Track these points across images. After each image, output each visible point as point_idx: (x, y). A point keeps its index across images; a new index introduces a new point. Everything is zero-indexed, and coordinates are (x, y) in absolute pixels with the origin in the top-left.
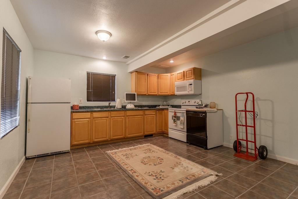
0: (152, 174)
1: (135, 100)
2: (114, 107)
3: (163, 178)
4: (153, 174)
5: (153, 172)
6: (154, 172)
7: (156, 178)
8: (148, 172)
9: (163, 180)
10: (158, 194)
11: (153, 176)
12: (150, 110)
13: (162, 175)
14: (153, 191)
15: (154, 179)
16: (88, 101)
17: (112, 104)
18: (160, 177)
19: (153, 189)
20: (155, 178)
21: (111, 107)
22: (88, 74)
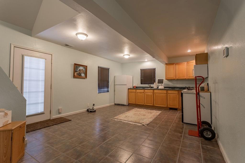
1: (163, 83)
2: (153, 87)
12: (173, 90)
16: (141, 84)
17: (152, 85)
21: (152, 87)
22: (141, 70)
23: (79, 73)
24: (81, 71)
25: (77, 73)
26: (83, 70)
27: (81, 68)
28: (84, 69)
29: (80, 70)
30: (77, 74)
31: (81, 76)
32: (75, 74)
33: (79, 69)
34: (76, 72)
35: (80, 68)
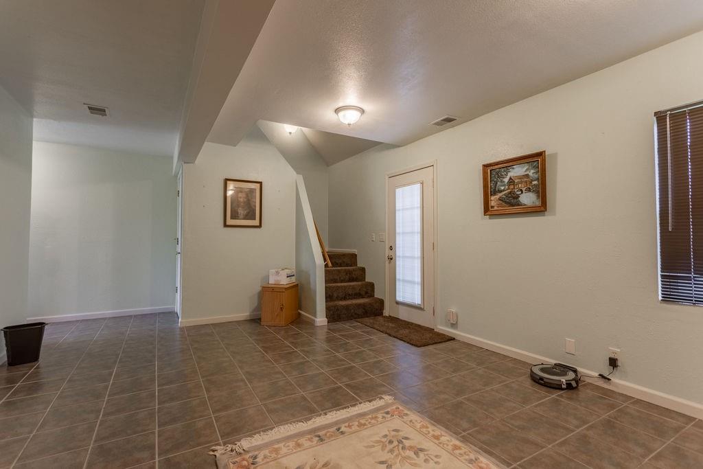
0: (416, 454)
3: (384, 440)
4: (414, 456)
5: (415, 465)
6: (410, 464)
7: (403, 440)
8: (432, 464)
9: (386, 436)
10: (394, 407)
11: (411, 448)
13: (386, 451)
14: (406, 412)
15: (407, 438)
18: (393, 442)
19: (407, 414)
20: (407, 443)
23: (510, 193)
24: (518, 183)
25: (500, 195)
26: (527, 176)
27: (518, 171)
28: (531, 173)
29: (511, 181)
30: (499, 199)
31: (519, 204)
32: (493, 203)
33: (506, 180)
34: (494, 192)
35: (510, 174)
